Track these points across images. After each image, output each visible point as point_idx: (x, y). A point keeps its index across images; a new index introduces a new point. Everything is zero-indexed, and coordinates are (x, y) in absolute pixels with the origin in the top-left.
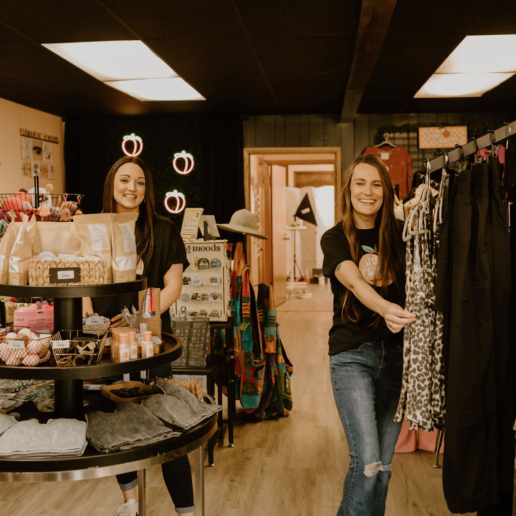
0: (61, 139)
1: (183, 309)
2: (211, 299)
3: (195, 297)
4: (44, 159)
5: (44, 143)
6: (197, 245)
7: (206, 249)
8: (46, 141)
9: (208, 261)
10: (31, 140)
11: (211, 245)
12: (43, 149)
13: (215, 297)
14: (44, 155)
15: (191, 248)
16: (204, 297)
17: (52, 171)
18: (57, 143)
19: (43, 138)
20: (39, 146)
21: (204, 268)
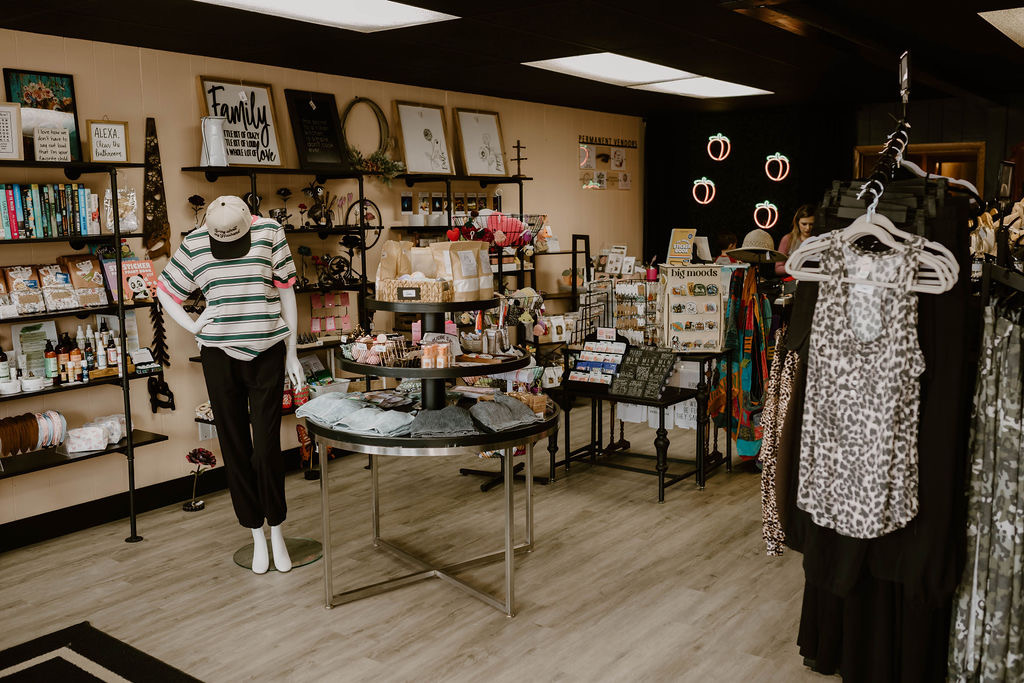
0: (640, 143)
1: (675, 339)
2: (707, 328)
3: (689, 326)
4: (613, 167)
5: (613, 150)
6: (692, 270)
7: (701, 273)
8: (618, 146)
9: (703, 287)
10: (593, 147)
11: (707, 270)
12: (612, 157)
13: (711, 327)
14: (613, 162)
15: (686, 273)
16: (700, 327)
17: (625, 180)
18: (636, 147)
19: (613, 143)
20: (606, 152)
21: (700, 294)
